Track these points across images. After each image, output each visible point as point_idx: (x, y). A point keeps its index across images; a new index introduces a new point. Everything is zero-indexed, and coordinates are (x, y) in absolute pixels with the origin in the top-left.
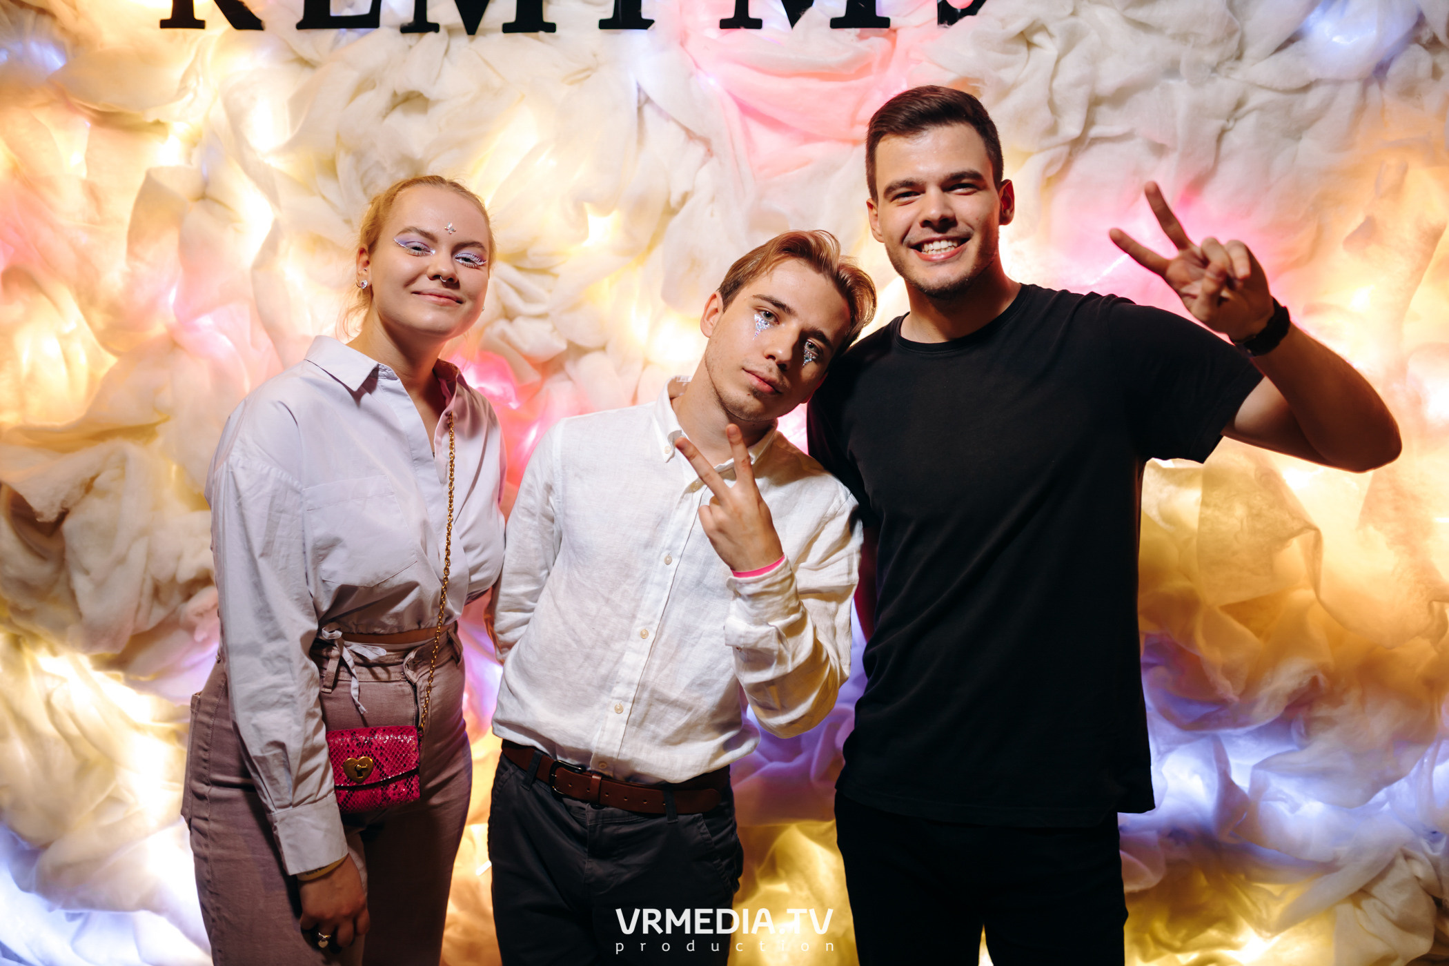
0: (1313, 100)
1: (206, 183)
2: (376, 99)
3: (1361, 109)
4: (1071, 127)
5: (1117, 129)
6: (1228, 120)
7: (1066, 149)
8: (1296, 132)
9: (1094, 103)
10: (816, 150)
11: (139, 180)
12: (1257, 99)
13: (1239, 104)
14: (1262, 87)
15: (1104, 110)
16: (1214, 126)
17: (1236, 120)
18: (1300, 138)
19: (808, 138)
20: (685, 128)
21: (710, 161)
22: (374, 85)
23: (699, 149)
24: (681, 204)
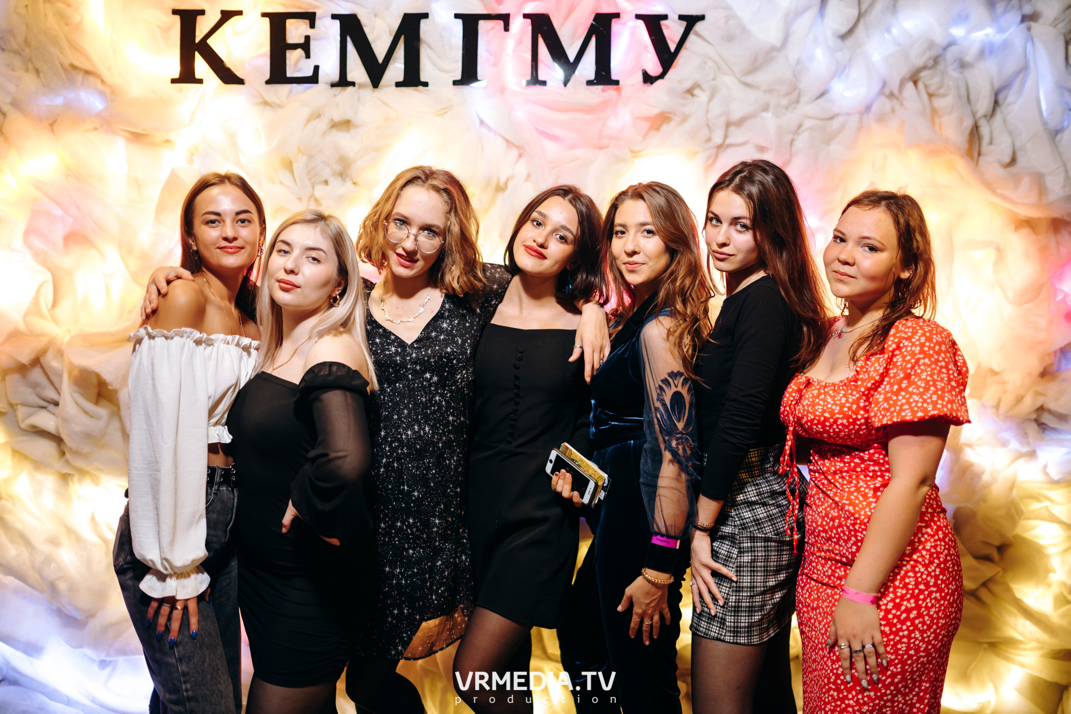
0: (836, 123)
2: (322, 124)
3: (860, 127)
4: (718, 139)
5: (740, 140)
6: (794, 134)
7: (715, 150)
8: (827, 141)
9: (728, 125)
10: (580, 153)
12: (808, 123)
13: (800, 126)
14: (811, 117)
15: (732, 129)
16: (788, 138)
17: (798, 135)
18: (830, 144)
19: (573, 147)
20: (507, 141)
21: (522, 158)
22: (319, 116)
23: (514, 153)
24: (506, 184)
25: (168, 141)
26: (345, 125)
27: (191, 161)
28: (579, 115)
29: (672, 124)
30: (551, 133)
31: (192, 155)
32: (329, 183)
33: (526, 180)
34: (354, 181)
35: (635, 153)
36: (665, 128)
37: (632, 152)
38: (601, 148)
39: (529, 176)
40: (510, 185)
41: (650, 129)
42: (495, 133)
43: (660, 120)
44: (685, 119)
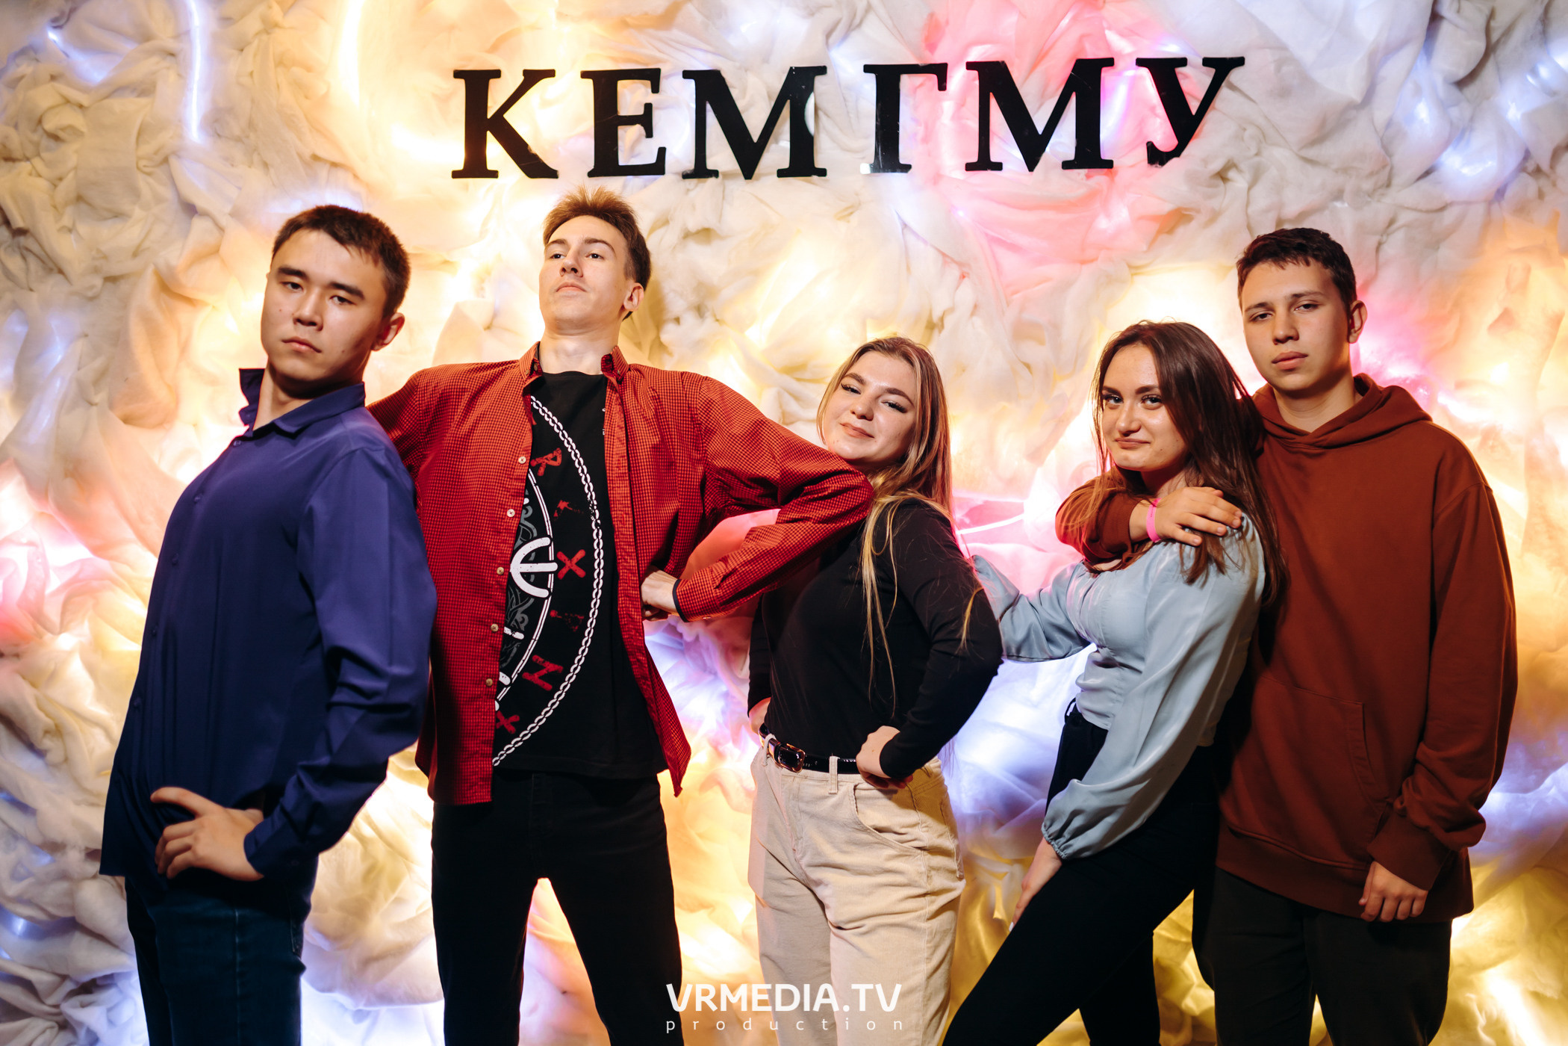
0: (1449, 217)
1: (495, 315)
2: (671, 236)
3: (1487, 224)
6: (1382, 235)
8: (1435, 243)
10: (1055, 271)
11: (446, 313)
12: (1404, 218)
13: (1391, 222)
14: (1408, 208)
16: (1373, 241)
17: (1388, 235)
18: (1438, 248)
19: (1042, 261)
20: (944, 255)
21: (966, 279)
22: (666, 222)
23: (954, 272)
24: (942, 319)
25: (446, 262)
26: (705, 234)
27: (480, 290)
28: (1051, 215)
29: (1194, 224)
30: (1009, 241)
31: (482, 281)
32: (681, 321)
33: (973, 314)
34: (718, 318)
35: (1135, 269)
36: (1181, 231)
37: (1130, 267)
38: (1083, 262)
39: (976, 306)
40: (949, 322)
41: (1159, 232)
42: (925, 242)
43: (1175, 220)
44: (1214, 216)
